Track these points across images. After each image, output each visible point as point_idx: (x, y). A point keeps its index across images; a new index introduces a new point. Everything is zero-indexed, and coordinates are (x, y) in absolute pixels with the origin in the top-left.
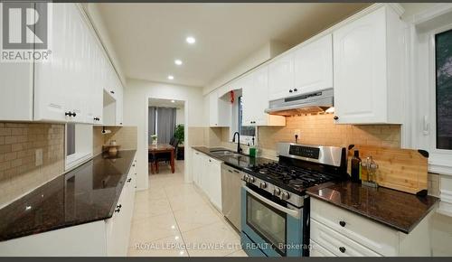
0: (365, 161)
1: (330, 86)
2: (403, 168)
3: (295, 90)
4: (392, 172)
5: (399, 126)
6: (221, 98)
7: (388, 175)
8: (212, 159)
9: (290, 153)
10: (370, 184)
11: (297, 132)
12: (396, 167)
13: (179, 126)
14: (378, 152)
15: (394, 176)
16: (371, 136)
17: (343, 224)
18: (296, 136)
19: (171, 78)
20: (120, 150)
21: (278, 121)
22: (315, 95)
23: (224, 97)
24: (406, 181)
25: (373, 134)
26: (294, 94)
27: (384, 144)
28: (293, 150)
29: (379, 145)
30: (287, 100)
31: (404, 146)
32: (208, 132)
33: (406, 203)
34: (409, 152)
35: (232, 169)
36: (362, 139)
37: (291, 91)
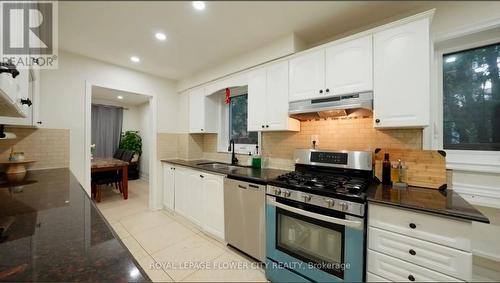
0: (394, 164)
1: (370, 89)
2: (427, 167)
3: (328, 91)
4: (417, 172)
5: (420, 129)
6: (209, 97)
7: (415, 175)
8: (203, 174)
9: (312, 161)
10: (400, 184)
11: (316, 138)
12: (420, 167)
13: (128, 133)
14: (404, 154)
15: (420, 175)
16: (395, 140)
17: (413, 226)
18: (314, 142)
19: (135, 59)
20: (32, 169)
21: (294, 125)
22: (352, 97)
23: (214, 96)
24: (430, 178)
25: (396, 138)
26: (325, 95)
27: (407, 147)
28: (315, 156)
29: (402, 148)
30: (314, 101)
31: (426, 147)
32: (186, 140)
33: (430, 198)
34: (431, 153)
35: (246, 184)
36: (386, 143)
37: (321, 92)
